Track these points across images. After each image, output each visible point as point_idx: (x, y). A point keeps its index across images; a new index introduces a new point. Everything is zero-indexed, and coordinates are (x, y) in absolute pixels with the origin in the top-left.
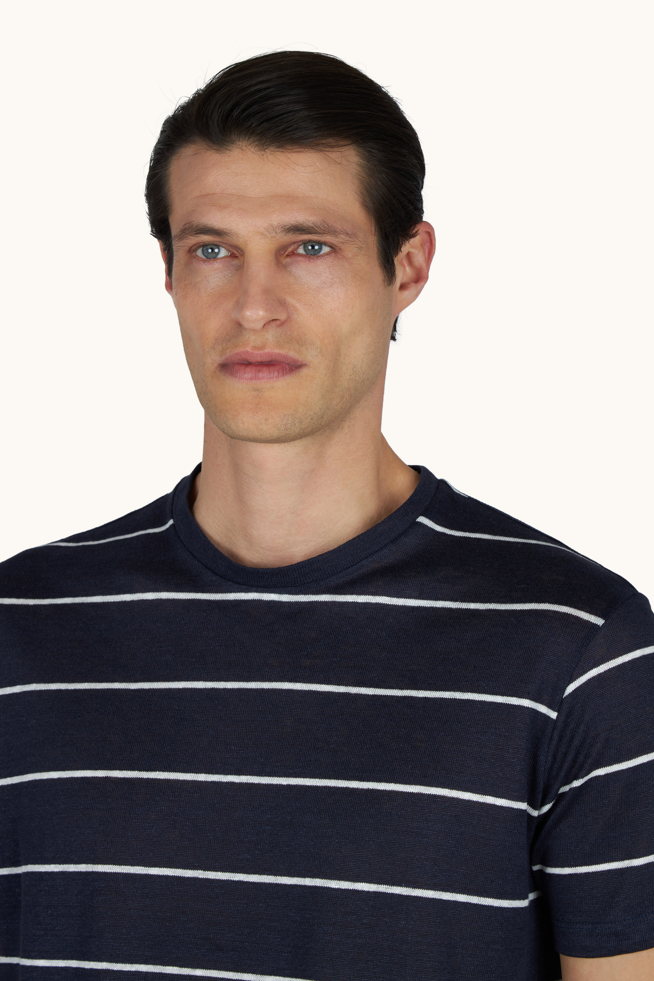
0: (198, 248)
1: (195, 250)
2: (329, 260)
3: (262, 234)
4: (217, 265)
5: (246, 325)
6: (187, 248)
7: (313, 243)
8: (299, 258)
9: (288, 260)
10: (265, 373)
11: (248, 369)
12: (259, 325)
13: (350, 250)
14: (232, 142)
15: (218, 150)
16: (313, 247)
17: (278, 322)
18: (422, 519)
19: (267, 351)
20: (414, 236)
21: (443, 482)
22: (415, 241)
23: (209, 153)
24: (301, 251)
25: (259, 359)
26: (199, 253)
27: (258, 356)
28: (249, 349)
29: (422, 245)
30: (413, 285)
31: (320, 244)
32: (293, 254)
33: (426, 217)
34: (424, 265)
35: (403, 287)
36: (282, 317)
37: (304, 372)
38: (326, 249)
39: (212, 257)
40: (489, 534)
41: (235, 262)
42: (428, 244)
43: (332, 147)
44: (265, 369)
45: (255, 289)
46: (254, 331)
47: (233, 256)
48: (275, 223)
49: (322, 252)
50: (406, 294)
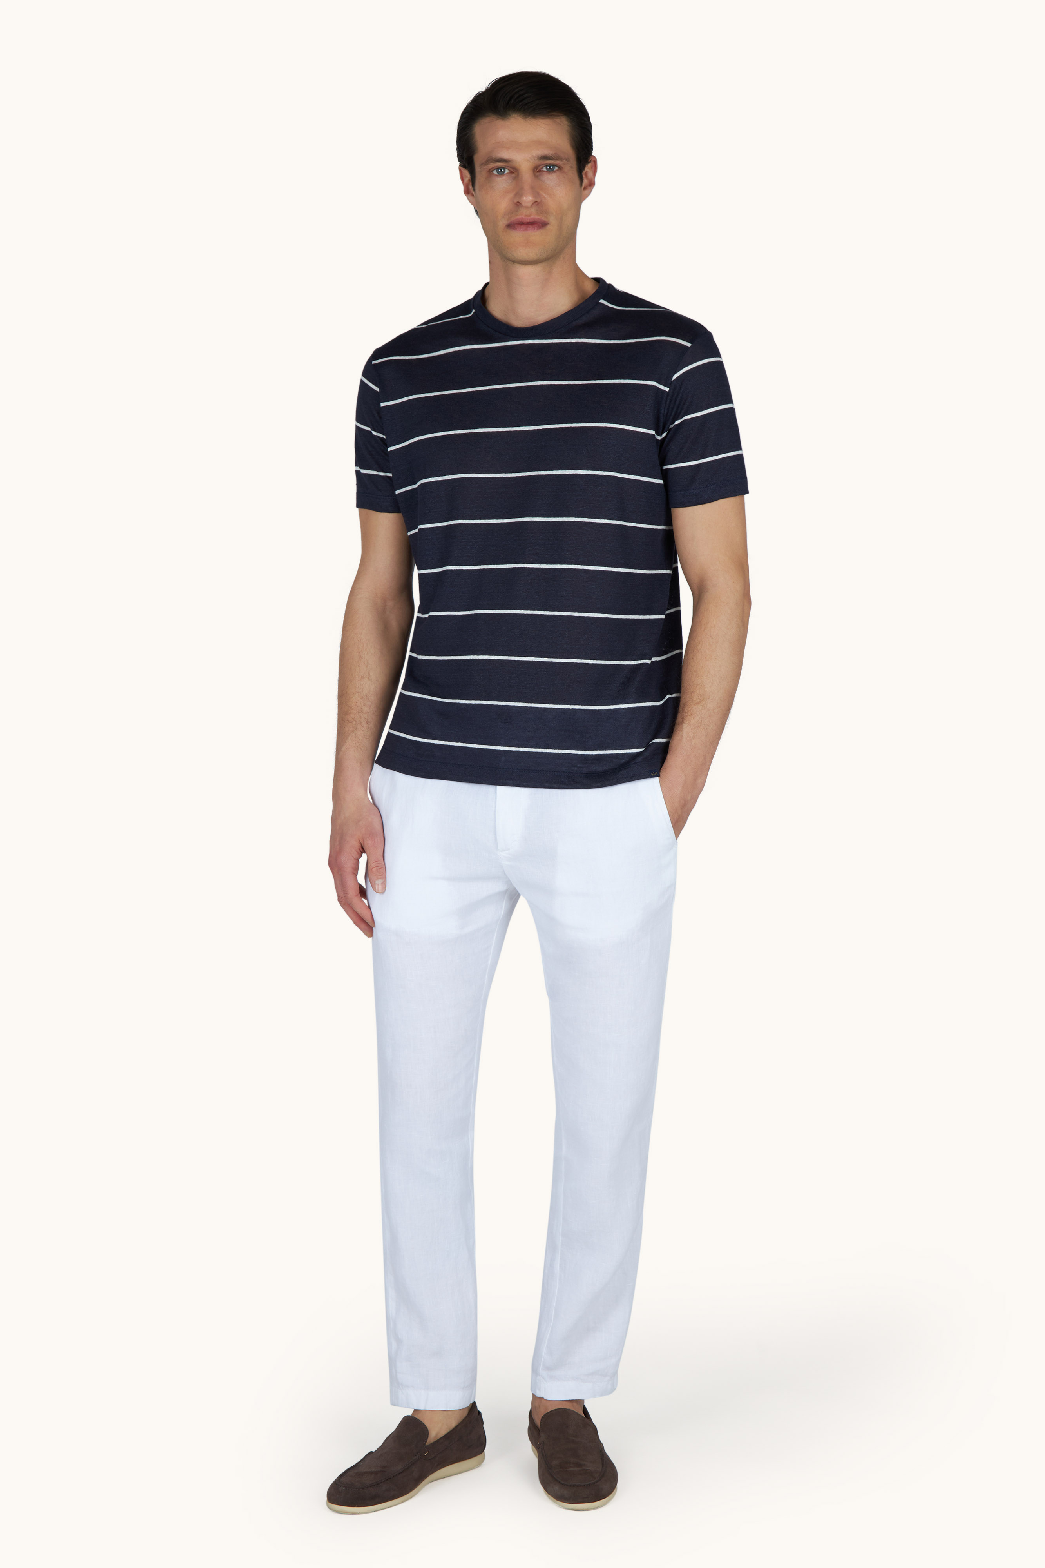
0: (495, 169)
1: (493, 171)
2: (558, 173)
3: (528, 160)
4: (504, 177)
5: (524, 204)
6: (488, 170)
7: (550, 165)
8: (544, 173)
9: (538, 174)
10: (531, 227)
11: (522, 226)
12: (529, 205)
13: (567, 168)
14: (510, 115)
15: (503, 119)
16: (550, 167)
17: (537, 203)
18: (602, 301)
19: (532, 217)
20: (590, 162)
21: (610, 285)
22: (589, 165)
23: (498, 121)
24: (544, 169)
25: (528, 221)
26: (495, 172)
27: (528, 220)
28: (523, 217)
29: (592, 168)
30: (589, 187)
31: (554, 166)
32: (540, 171)
33: (594, 153)
34: (593, 178)
35: (585, 188)
36: (539, 200)
37: (548, 227)
38: (556, 168)
39: (501, 174)
40: (635, 307)
41: (513, 175)
42: (594, 168)
43: (557, 116)
44: (530, 226)
45: (527, 187)
46: (527, 207)
47: (511, 172)
48: (534, 155)
49: (555, 170)
50: (586, 192)
